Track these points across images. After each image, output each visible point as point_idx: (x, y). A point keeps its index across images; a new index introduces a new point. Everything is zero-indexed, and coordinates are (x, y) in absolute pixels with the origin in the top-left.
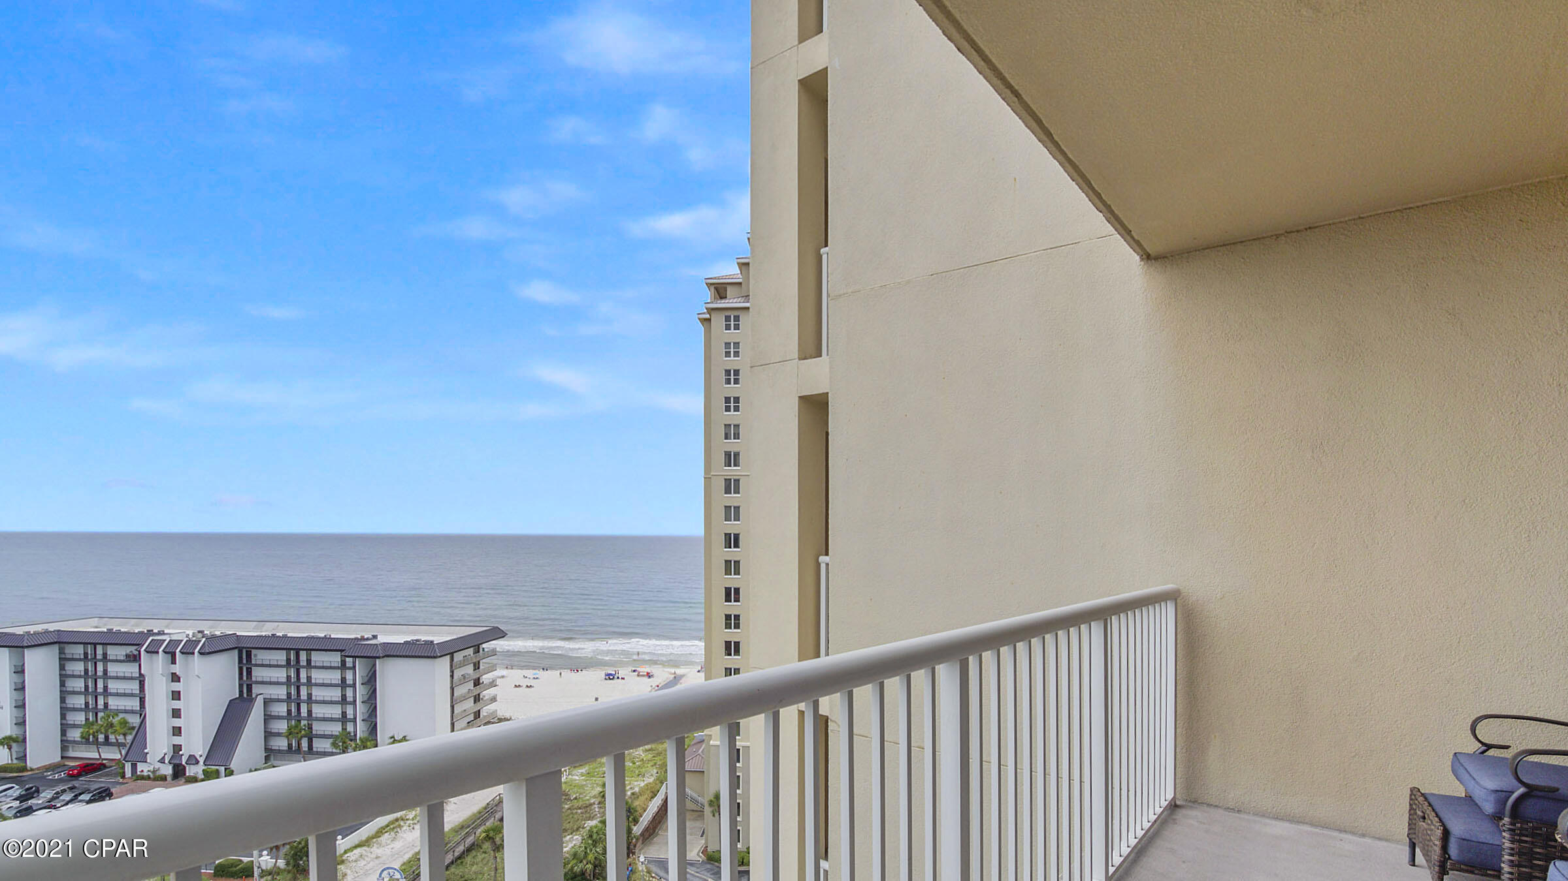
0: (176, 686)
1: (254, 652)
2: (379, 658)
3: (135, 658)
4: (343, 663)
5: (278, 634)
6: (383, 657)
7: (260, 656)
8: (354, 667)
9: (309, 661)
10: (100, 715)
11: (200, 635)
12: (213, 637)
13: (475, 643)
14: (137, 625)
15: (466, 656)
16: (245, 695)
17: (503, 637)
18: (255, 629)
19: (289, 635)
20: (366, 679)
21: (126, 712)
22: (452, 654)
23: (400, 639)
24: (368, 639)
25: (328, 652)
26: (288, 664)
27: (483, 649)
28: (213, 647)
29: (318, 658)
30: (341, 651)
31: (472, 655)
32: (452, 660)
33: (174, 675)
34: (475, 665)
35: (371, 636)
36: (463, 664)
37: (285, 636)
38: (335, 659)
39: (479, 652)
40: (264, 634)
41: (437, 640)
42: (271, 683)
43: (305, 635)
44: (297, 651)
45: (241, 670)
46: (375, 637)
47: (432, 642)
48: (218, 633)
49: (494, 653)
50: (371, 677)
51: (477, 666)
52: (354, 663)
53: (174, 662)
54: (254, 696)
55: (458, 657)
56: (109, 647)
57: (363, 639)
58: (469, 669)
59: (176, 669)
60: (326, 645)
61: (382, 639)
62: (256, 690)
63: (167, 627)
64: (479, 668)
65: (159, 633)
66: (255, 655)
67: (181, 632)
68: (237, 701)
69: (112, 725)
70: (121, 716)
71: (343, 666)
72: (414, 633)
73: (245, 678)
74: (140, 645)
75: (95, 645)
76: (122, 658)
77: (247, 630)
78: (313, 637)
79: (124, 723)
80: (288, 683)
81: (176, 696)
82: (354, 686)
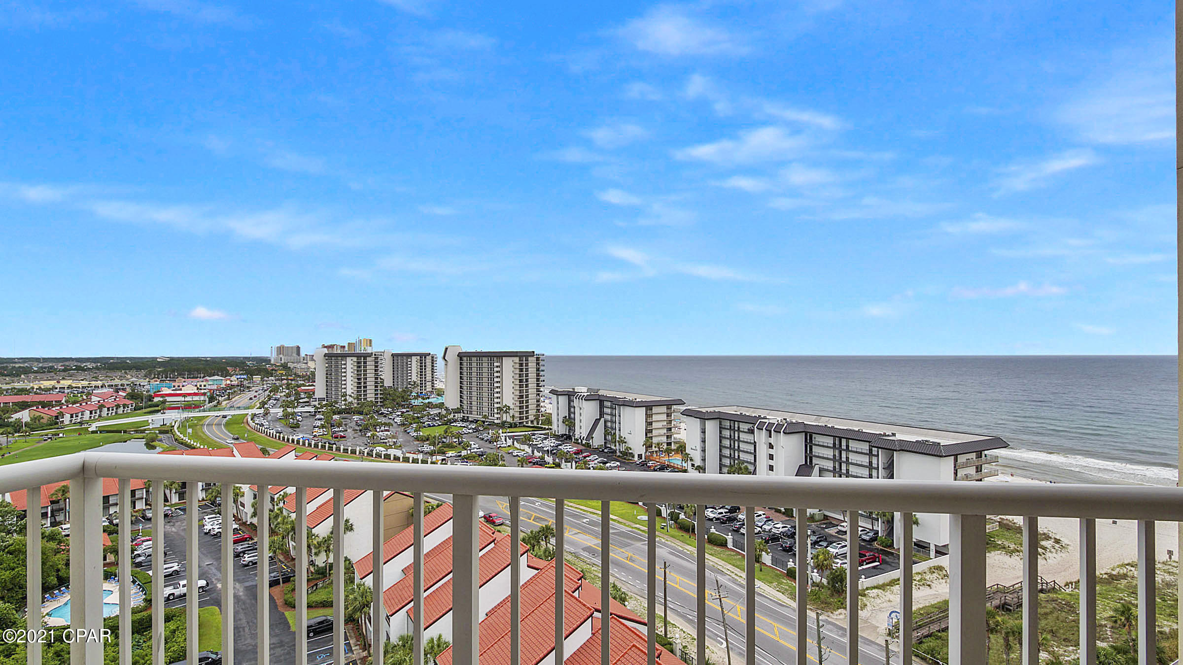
0: (771, 451)
1: (814, 435)
2: (896, 450)
3: (751, 431)
4: (871, 450)
5: (828, 426)
6: (899, 451)
7: (818, 439)
8: (878, 455)
9: (847, 446)
10: (736, 461)
11: (784, 421)
12: (791, 424)
13: (978, 449)
14: (753, 412)
15: (969, 459)
16: (808, 463)
17: (1005, 447)
18: (816, 420)
19: (835, 427)
20: (886, 465)
21: (747, 462)
22: (956, 457)
23: (914, 439)
24: (888, 436)
25: (860, 442)
26: (834, 447)
27: (985, 455)
28: (791, 429)
29: (853, 445)
30: (870, 442)
31: (974, 459)
32: (956, 460)
33: (770, 444)
34: (977, 468)
35: (891, 434)
36: (966, 465)
37: (833, 427)
38: (865, 447)
39: (981, 457)
40: (820, 424)
41: (943, 442)
42: (823, 458)
43: (845, 428)
44: (840, 439)
45: (806, 446)
46: (894, 435)
47: (939, 444)
48: (794, 421)
49: (996, 459)
50: (890, 464)
51: (979, 469)
52: (878, 452)
53: (770, 437)
54: (813, 465)
55: (962, 459)
56: (741, 423)
57: (885, 435)
58: (972, 471)
59: (772, 440)
60: (860, 437)
61: (899, 437)
62: (815, 461)
63: (768, 415)
64: (981, 471)
65: (765, 418)
66: (815, 438)
67: (774, 418)
68: (803, 466)
69: (740, 468)
70: (745, 464)
71: (870, 454)
72: (926, 435)
73: (808, 452)
74: (755, 424)
75: (735, 421)
76: (746, 430)
77: (810, 421)
78: (851, 430)
79: (746, 468)
80: (834, 459)
81: (771, 457)
82: (878, 468)
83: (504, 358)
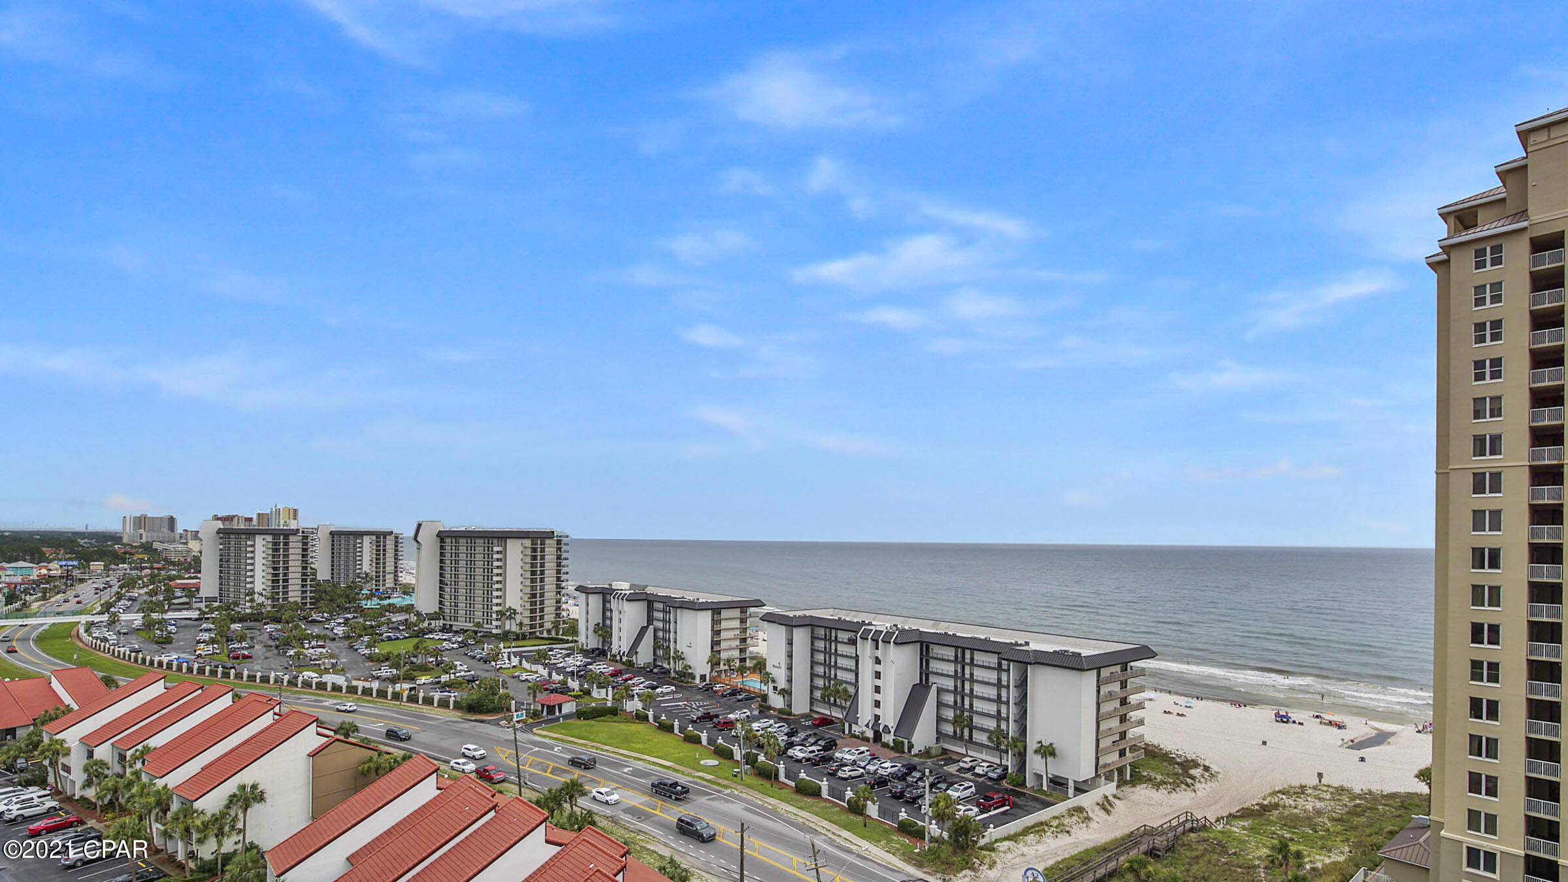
0: (878, 668)
1: (931, 646)
2: (1030, 664)
3: (853, 642)
4: (1000, 664)
5: (949, 633)
6: (1034, 663)
7: (937, 651)
8: (1009, 669)
9: (972, 659)
10: (832, 682)
11: (895, 628)
12: (903, 631)
13: (1123, 660)
14: (855, 616)
15: (1113, 673)
16: (924, 682)
17: (1153, 657)
18: (933, 626)
19: (958, 634)
20: (1019, 683)
21: (846, 682)
22: (1099, 669)
23: (1050, 648)
24: (1021, 645)
25: (988, 654)
26: (956, 661)
27: (1131, 667)
28: (903, 638)
29: (979, 658)
30: (999, 653)
31: (1119, 671)
32: (1099, 675)
33: (877, 658)
34: (1121, 684)
35: (1023, 643)
36: (1109, 681)
37: (954, 635)
38: (993, 660)
39: (1126, 670)
40: (939, 631)
41: (1085, 652)
42: (942, 675)
43: (970, 636)
44: (964, 649)
45: (921, 660)
46: (1027, 644)
47: (1080, 654)
48: (907, 628)
49: (1142, 672)
50: (1022, 681)
51: (1124, 685)
52: (1009, 666)
53: (877, 648)
54: (930, 684)
55: (1105, 673)
56: (839, 632)
57: (1016, 644)
58: (1116, 687)
59: (879, 654)
60: (986, 647)
61: (1033, 646)
62: (932, 679)
63: (874, 619)
64: (1126, 687)
65: (870, 624)
66: (932, 649)
67: (882, 624)
68: (918, 686)
69: (838, 691)
70: (844, 685)
71: (999, 668)
72: (1063, 644)
73: (924, 668)
74: (857, 632)
75: (831, 628)
76: (846, 641)
77: (926, 627)
78: (976, 638)
79: (846, 691)
80: (955, 677)
81: (878, 675)
82: (1008, 687)
83: (508, 540)
